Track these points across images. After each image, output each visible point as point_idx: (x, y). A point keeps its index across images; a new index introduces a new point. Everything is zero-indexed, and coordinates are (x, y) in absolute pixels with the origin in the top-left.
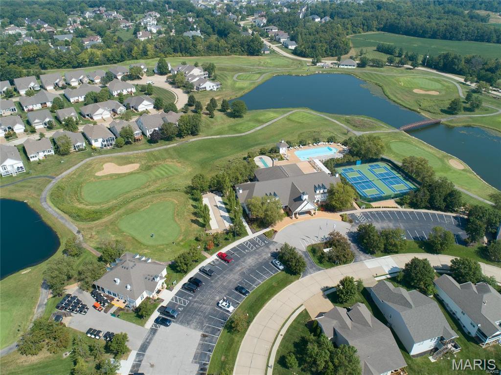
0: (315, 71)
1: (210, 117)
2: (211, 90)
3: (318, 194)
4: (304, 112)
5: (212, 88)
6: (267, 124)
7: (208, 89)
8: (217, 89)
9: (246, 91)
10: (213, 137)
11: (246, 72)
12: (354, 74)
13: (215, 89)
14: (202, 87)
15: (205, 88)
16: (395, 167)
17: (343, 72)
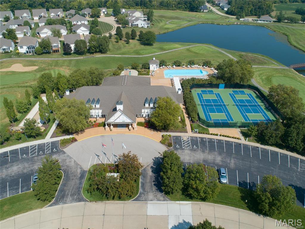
0: (234, 23)
1: (126, 43)
2: (143, 27)
3: (147, 108)
4: (205, 46)
5: (144, 26)
6: (167, 51)
7: (140, 26)
8: (148, 27)
9: (170, 30)
10: (115, 56)
11: (179, 19)
12: (267, 26)
13: (146, 27)
14: (135, 24)
15: (137, 25)
16: (261, 96)
17: (258, 25)
